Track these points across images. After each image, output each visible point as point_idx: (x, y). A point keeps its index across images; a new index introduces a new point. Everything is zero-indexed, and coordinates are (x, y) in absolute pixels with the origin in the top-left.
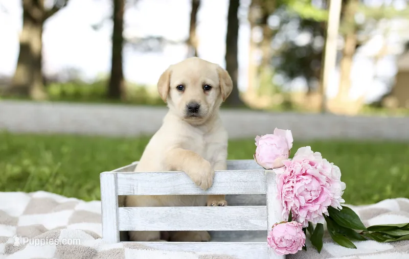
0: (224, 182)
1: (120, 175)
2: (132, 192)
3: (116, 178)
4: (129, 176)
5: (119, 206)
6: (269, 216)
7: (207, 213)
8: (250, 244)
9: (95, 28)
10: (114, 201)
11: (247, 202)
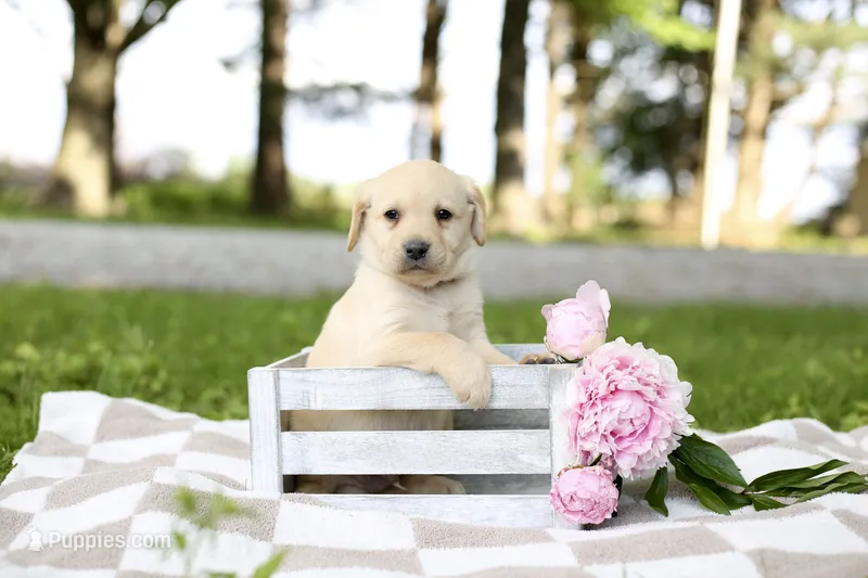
1: (284, 373)
2: (306, 404)
3: (277, 379)
4: (300, 376)
5: (282, 431)
6: (553, 449)
7: (442, 443)
8: (520, 498)
9: (228, 64)
10: (273, 421)
11: (514, 423)
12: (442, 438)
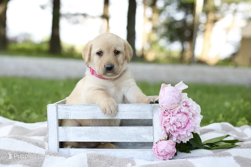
0: (126, 111)
1: (60, 106)
2: (67, 117)
3: (57, 108)
4: (65, 107)
5: (59, 126)
6: (154, 133)
7: (115, 131)
8: (142, 150)
10: (56, 123)
12: (115, 129)
